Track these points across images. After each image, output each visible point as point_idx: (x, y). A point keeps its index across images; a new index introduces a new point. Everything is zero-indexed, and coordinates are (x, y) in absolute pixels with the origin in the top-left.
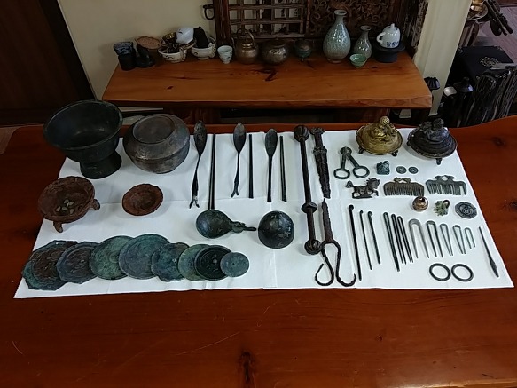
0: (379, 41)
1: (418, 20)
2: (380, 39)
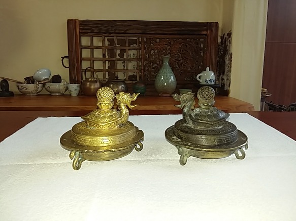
1: (226, 68)
2: (199, 78)
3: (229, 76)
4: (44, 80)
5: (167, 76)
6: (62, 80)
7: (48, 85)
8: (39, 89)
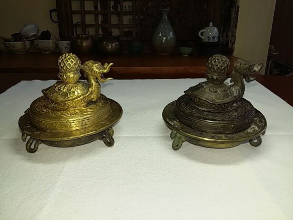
0: (200, 36)
1: (232, 23)
2: (202, 34)
3: (234, 32)
4: (32, 36)
5: (165, 32)
6: (51, 37)
7: (36, 42)
8: (28, 47)
